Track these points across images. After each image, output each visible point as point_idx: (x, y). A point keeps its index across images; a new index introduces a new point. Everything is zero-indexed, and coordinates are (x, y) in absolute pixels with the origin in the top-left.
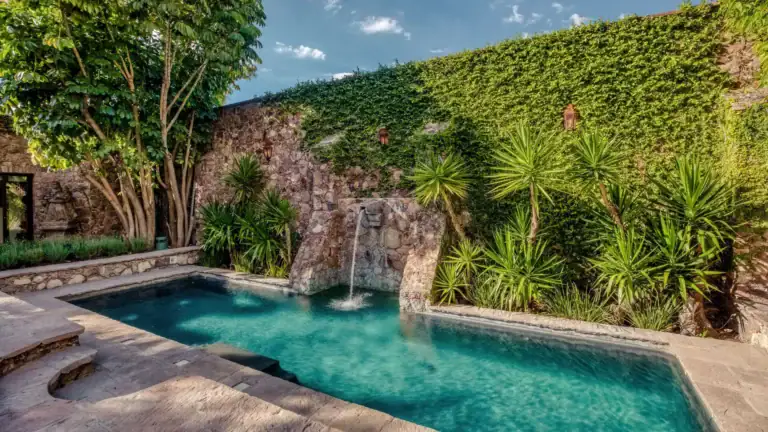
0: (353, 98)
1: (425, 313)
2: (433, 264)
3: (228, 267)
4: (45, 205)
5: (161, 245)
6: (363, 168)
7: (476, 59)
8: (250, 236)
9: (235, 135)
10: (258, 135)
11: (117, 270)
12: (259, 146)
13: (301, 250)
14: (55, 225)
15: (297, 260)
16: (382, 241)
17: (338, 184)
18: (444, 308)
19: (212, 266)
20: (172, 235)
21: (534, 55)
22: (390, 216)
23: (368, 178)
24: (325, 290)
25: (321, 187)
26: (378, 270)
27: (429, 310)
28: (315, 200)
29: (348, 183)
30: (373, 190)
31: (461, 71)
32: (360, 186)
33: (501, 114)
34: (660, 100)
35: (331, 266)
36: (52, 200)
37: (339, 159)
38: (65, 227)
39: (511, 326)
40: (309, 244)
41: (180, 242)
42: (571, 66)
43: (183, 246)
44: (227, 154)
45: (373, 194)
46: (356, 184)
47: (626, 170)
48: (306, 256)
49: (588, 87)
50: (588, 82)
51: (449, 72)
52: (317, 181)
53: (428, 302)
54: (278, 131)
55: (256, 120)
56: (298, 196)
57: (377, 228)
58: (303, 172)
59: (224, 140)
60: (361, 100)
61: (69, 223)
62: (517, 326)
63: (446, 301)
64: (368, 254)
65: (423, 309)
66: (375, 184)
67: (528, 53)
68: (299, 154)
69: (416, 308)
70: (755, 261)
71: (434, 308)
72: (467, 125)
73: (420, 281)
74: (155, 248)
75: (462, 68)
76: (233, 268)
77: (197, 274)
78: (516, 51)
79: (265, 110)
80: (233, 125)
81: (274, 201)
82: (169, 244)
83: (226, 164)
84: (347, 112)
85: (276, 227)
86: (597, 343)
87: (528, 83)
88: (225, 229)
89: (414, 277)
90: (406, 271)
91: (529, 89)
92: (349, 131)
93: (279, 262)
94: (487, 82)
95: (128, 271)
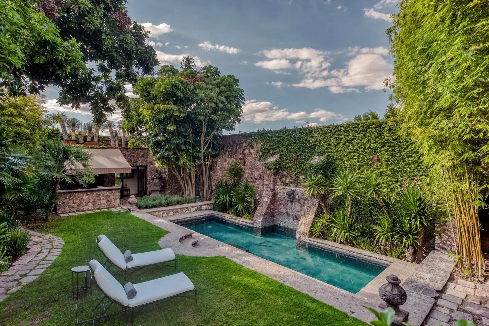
0: (283, 140)
1: (306, 241)
2: (311, 221)
3: (226, 213)
4: (152, 180)
5: (198, 200)
6: (287, 173)
7: (337, 129)
8: (237, 201)
9: (229, 150)
10: (240, 151)
11: (184, 211)
12: (241, 156)
13: (258, 208)
14: (156, 188)
15: (256, 213)
16: (293, 208)
17: (275, 180)
18: (313, 240)
19: (219, 211)
20: (201, 194)
21: (361, 130)
22: (297, 197)
23: (289, 178)
24: (268, 227)
25: (267, 180)
26: (291, 220)
27: (308, 240)
28: (265, 186)
29: (280, 179)
30: (291, 183)
31: (330, 134)
32: (285, 181)
33: (347, 156)
34: (415, 157)
35: (270, 216)
36: (155, 178)
37: (276, 169)
38: (160, 189)
39: (338, 249)
40: (262, 206)
41: (205, 199)
42: (376, 137)
43: (206, 201)
44: (226, 158)
45: (291, 185)
46: (284, 180)
47: (399, 188)
48: (260, 212)
49: (383, 149)
50: (384, 146)
51: (325, 134)
52: (266, 178)
53: (307, 236)
54: (249, 150)
55: (239, 144)
56: (257, 182)
57: (291, 201)
58: (260, 171)
59: (224, 152)
60: (286, 142)
61: (161, 188)
62: (340, 250)
63: (315, 237)
64: (287, 213)
65: (305, 239)
66: (292, 181)
67: (359, 129)
68: (259, 162)
69: (303, 238)
70: (442, 234)
71: (309, 239)
72: (332, 159)
73: (305, 227)
74: (195, 201)
75: (330, 132)
76: (229, 213)
77: (213, 214)
78: (354, 128)
79: (243, 140)
80: (229, 145)
81: (247, 186)
82: (201, 200)
83: (225, 163)
84: (280, 146)
85: (248, 198)
86: (368, 259)
87: (358, 143)
88: (226, 196)
89: (303, 225)
90: (300, 222)
91: (359, 146)
92: (281, 155)
93: (249, 212)
94: (341, 140)
95: (187, 211)
